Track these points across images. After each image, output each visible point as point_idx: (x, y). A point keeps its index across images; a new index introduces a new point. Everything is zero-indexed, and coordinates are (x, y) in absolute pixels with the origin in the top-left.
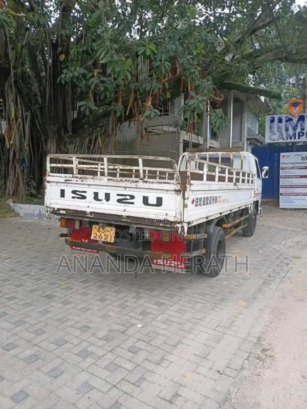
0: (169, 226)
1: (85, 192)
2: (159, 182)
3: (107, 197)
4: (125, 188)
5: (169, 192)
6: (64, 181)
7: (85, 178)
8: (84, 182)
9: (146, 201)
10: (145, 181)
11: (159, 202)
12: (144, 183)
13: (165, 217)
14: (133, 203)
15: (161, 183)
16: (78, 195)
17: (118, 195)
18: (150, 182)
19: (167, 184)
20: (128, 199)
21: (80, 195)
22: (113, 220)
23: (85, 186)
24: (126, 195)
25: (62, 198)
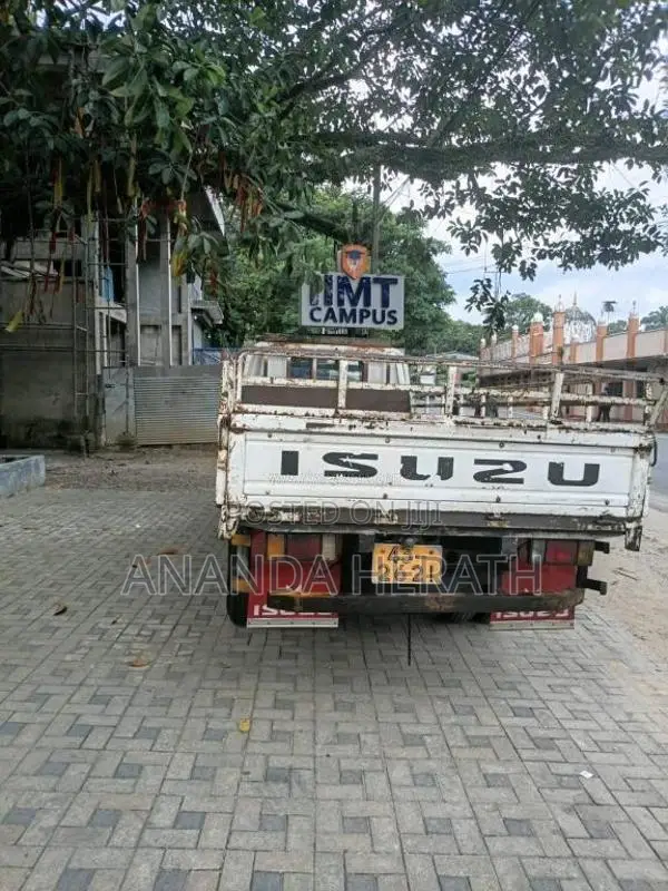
0: (610, 528)
1: (374, 457)
2: (601, 430)
3: (446, 468)
4: (502, 443)
5: (617, 452)
6: (303, 427)
7: (381, 419)
8: (377, 431)
9: (556, 474)
10: (564, 428)
11: (591, 474)
12: (564, 432)
13: (604, 509)
14: (520, 481)
15: (607, 431)
16: (347, 465)
17: (478, 462)
18: (578, 429)
19: (621, 434)
20: (507, 472)
21: (355, 466)
22: (451, 528)
23: (376, 440)
24: (501, 462)
25: (287, 477)
